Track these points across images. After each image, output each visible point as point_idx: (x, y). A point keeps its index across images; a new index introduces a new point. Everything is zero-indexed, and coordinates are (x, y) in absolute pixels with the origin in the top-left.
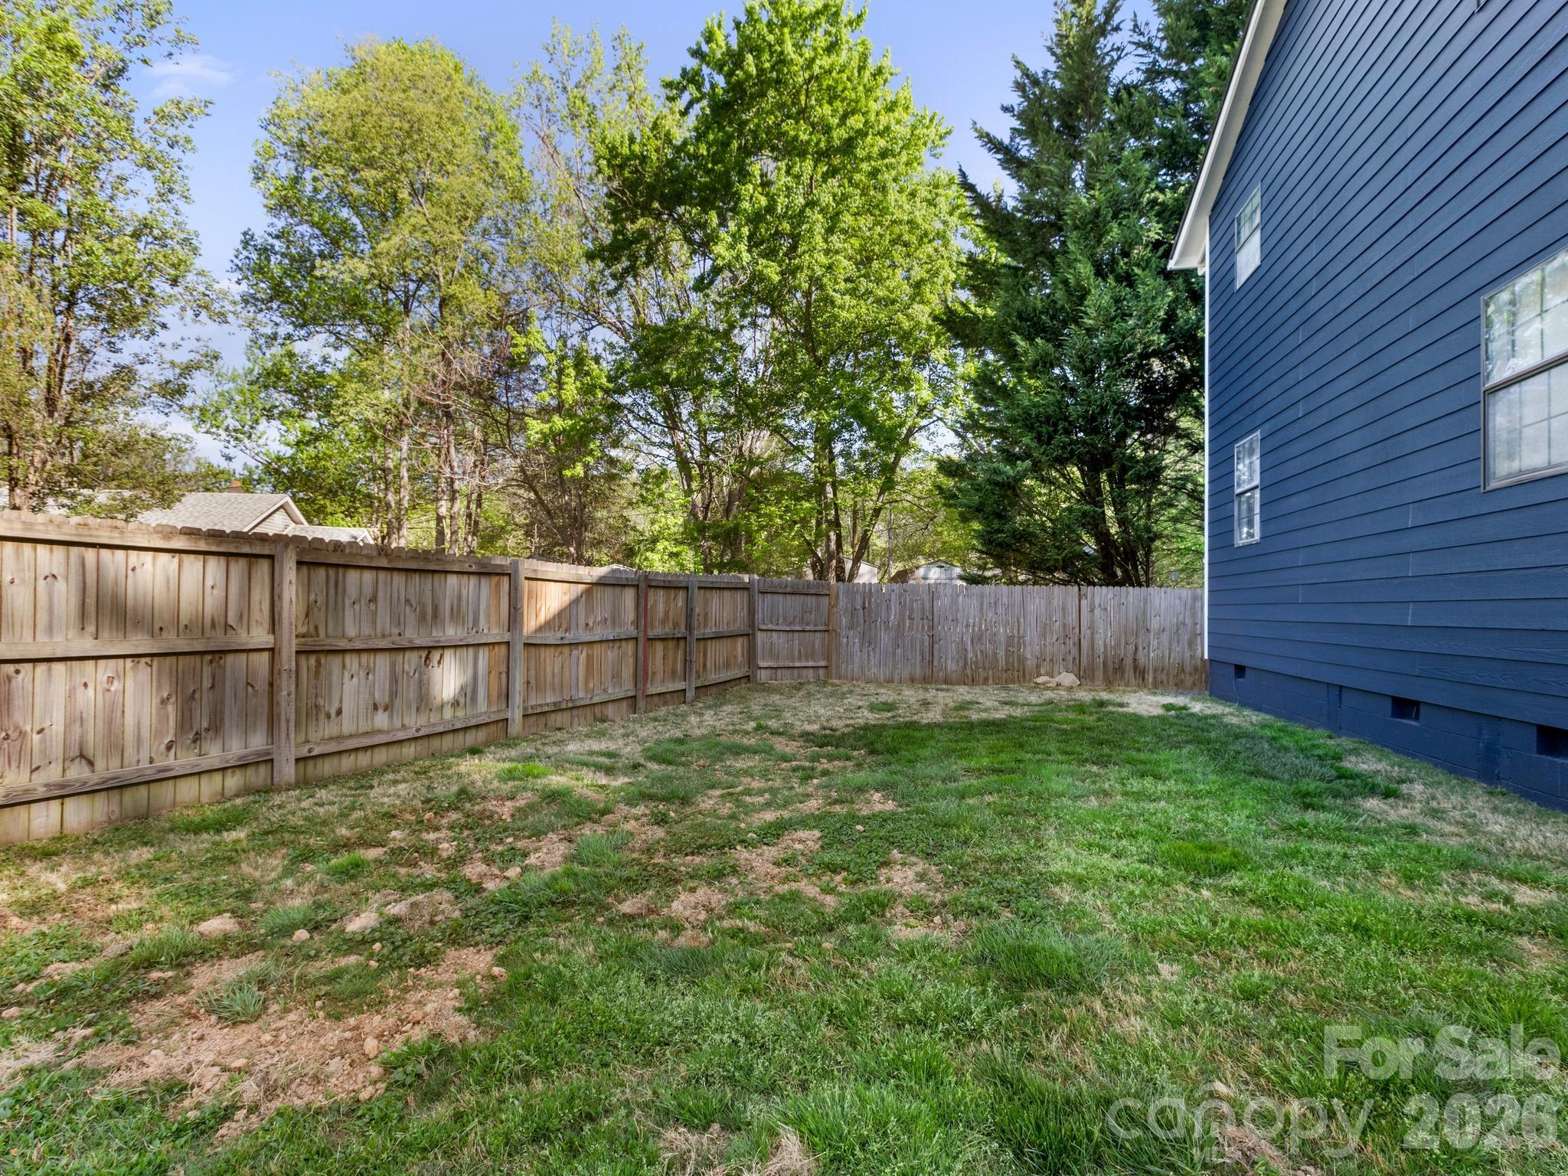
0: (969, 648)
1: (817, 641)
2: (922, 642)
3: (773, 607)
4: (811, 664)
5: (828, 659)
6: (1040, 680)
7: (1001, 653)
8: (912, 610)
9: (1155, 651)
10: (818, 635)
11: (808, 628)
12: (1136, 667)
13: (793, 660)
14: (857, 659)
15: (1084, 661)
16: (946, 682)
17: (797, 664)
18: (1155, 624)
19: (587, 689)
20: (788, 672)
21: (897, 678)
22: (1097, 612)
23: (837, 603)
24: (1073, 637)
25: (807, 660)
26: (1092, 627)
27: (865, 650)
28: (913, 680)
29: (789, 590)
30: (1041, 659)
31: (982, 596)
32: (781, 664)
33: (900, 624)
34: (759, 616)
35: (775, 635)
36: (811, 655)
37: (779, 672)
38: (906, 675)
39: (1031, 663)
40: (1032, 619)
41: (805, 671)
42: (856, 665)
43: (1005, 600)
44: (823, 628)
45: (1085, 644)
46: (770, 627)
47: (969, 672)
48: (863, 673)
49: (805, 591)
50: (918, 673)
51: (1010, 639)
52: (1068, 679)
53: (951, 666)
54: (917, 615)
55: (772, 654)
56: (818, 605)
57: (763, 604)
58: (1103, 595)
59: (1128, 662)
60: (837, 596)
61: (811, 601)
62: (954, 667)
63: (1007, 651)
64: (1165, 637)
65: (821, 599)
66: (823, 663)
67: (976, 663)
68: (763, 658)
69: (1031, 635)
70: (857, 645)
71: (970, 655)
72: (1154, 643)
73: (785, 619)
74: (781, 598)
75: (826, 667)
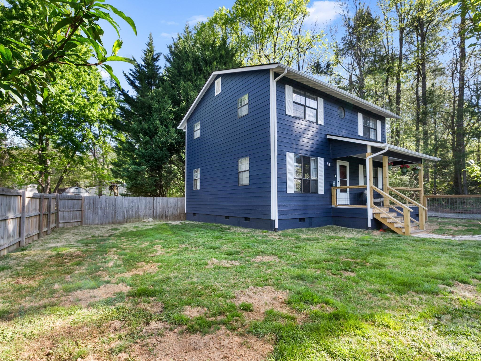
0: (126, 213)
1: (78, 214)
2: (112, 213)
3: (64, 204)
4: (76, 221)
5: (81, 219)
6: (145, 220)
7: (134, 214)
8: (109, 204)
9: (170, 212)
10: (78, 212)
11: (75, 210)
12: (166, 216)
13: (70, 220)
14: (91, 218)
15: (154, 215)
16: (119, 223)
17: (72, 221)
18: (170, 206)
19: (31, 231)
20: (68, 224)
21: (104, 223)
22: (157, 203)
23: (84, 202)
24: (151, 209)
25: (75, 219)
26: (156, 207)
27: (94, 216)
28: (109, 223)
29: (69, 198)
30: (144, 215)
31: (129, 199)
32: (67, 221)
33: (105, 207)
34: (59, 207)
35: (65, 212)
36: (76, 218)
37: (66, 224)
38: (107, 222)
39: (142, 216)
40: (142, 205)
41: (74, 223)
42: (91, 220)
43: (135, 201)
44: (80, 210)
45: (154, 211)
46: (63, 210)
47: (125, 220)
48: (93, 222)
49: (74, 198)
50: (111, 221)
51: (136, 210)
52: (151, 220)
53: (120, 218)
54: (111, 205)
55: (64, 218)
56: (78, 203)
57: (61, 203)
58: (159, 199)
59: (164, 215)
60: (84, 200)
61: (76, 201)
62: (121, 219)
63: (136, 214)
64: (172, 209)
65: (79, 201)
66: (80, 220)
67: (127, 217)
68: (61, 220)
69: (142, 209)
70: (91, 214)
71: (126, 215)
72: (169, 210)
73: (68, 207)
74: (67, 201)
75: (81, 221)
